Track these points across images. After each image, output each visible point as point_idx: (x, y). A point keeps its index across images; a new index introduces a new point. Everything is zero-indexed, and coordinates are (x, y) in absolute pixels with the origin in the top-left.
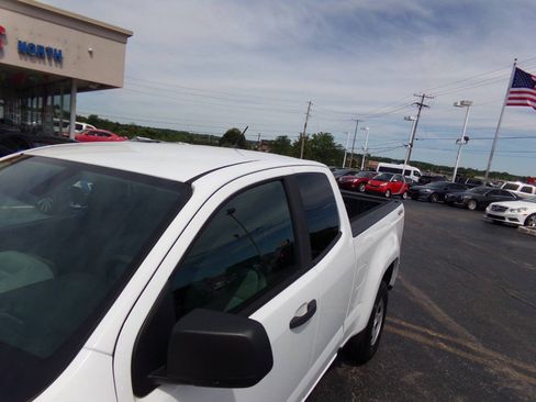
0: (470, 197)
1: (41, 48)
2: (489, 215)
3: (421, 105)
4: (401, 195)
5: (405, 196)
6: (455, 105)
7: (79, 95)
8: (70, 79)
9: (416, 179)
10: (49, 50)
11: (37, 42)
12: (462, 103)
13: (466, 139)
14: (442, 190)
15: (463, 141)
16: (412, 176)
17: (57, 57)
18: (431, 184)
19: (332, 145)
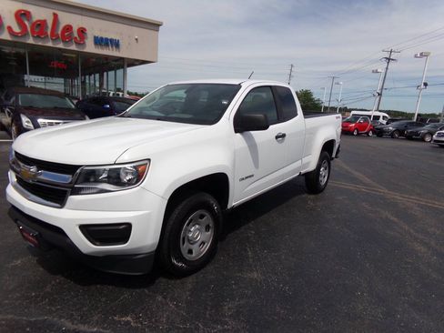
0: (426, 131)
1: (107, 39)
2: (435, 141)
3: (389, 59)
4: (367, 133)
5: (371, 134)
6: (416, 56)
7: (128, 69)
8: (123, 58)
9: (385, 122)
10: (111, 40)
11: (104, 36)
12: (421, 54)
13: (426, 84)
14: (403, 128)
15: (422, 86)
16: (381, 120)
17: (116, 44)
18: (394, 123)
19: (312, 100)
